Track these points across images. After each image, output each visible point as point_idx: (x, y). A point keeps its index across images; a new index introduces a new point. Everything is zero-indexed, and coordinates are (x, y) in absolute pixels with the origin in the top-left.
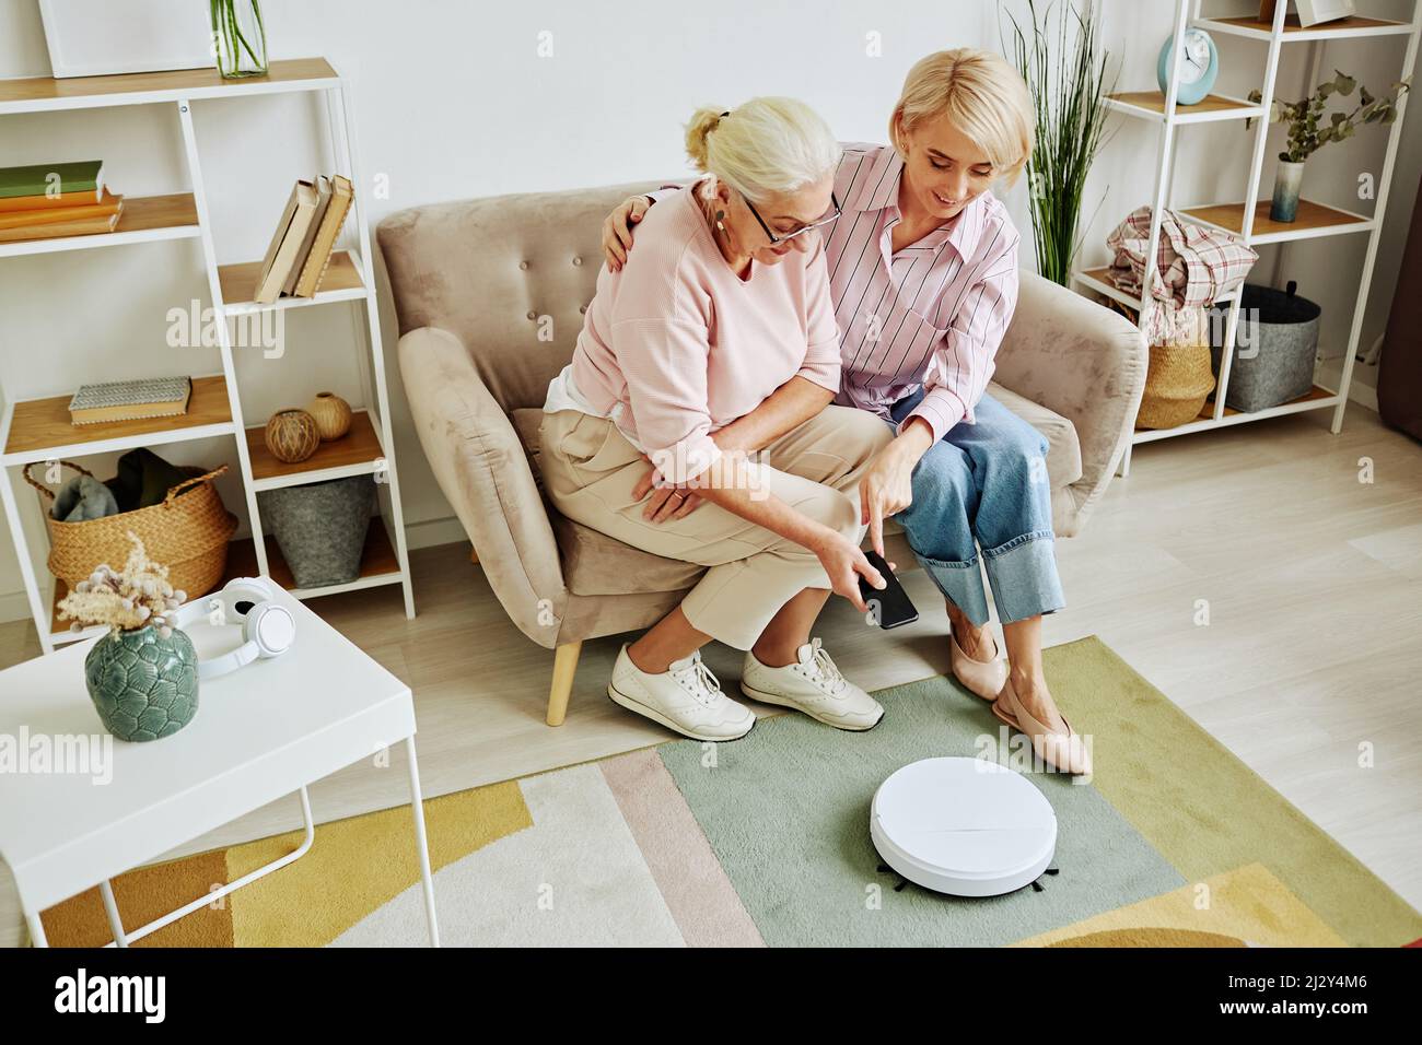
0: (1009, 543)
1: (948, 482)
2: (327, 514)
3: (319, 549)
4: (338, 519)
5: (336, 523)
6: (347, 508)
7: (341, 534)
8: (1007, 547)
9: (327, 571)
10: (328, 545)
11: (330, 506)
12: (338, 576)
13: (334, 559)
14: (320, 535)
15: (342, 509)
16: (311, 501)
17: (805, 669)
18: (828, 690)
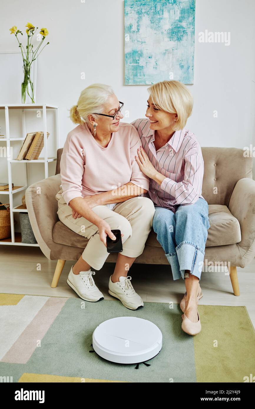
1: (164, 223)
9: (28, 239)
17: (121, 284)
18: (126, 293)
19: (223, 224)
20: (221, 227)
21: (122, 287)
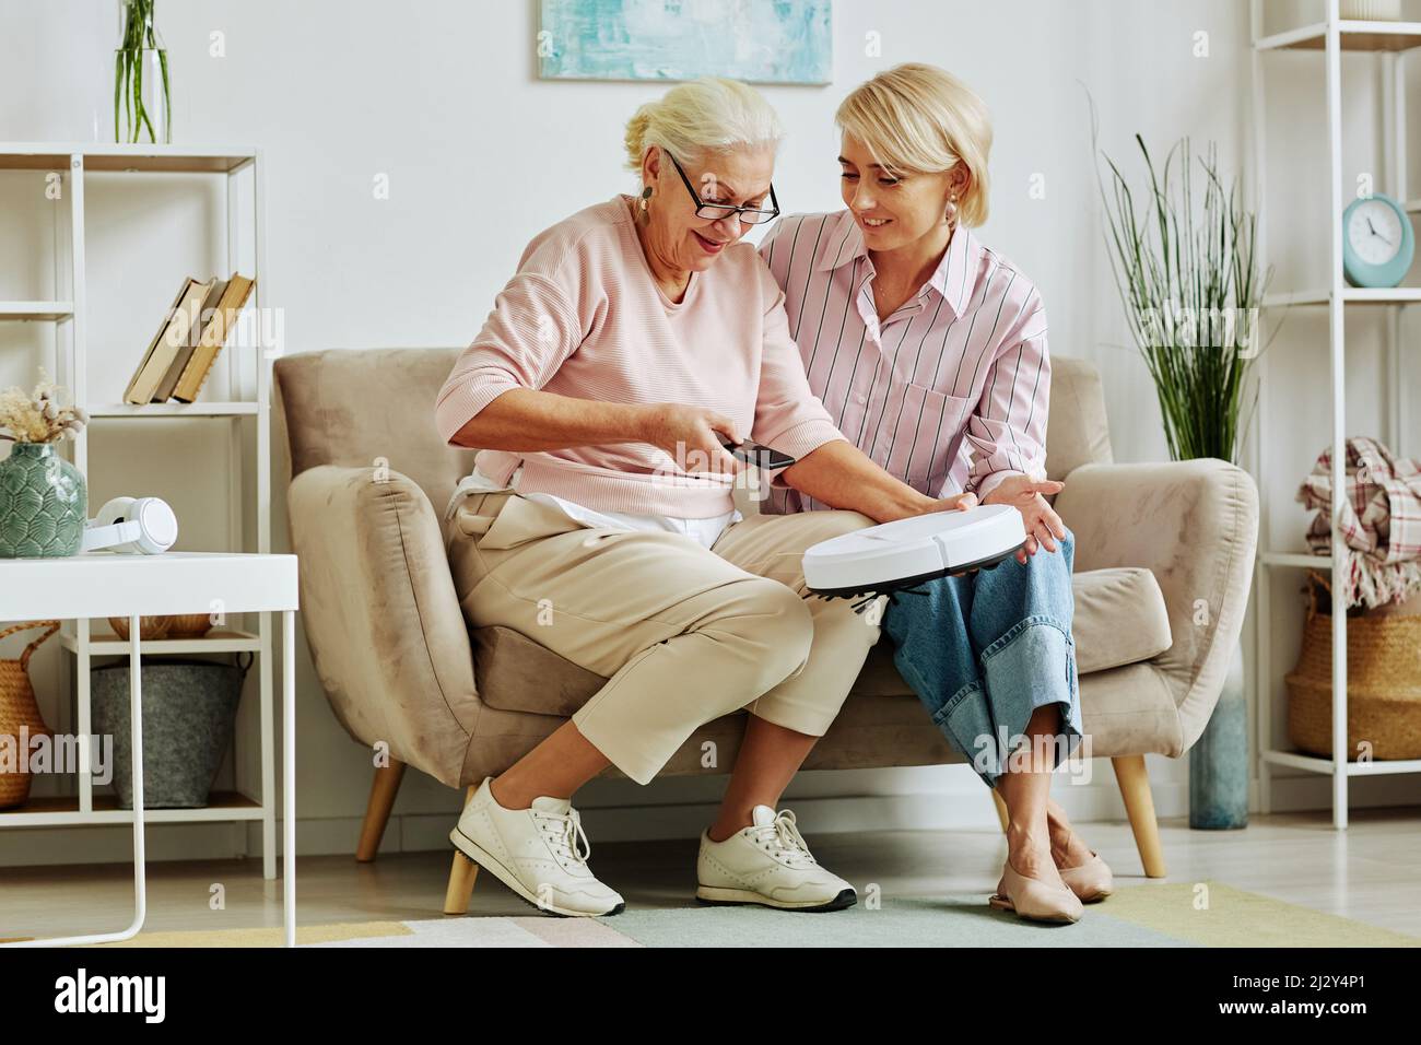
0: (1002, 639)
2: (176, 706)
3: (159, 753)
4: (189, 716)
5: (186, 720)
6: (202, 704)
7: (190, 737)
8: (1001, 645)
10: (171, 748)
11: (181, 696)
12: (180, 796)
13: (178, 770)
14: (163, 733)
15: (196, 704)
16: (157, 686)
17: (759, 833)
18: (783, 860)
19: (1109, 588)
20: (1106, 598)
21: (765, 844)
